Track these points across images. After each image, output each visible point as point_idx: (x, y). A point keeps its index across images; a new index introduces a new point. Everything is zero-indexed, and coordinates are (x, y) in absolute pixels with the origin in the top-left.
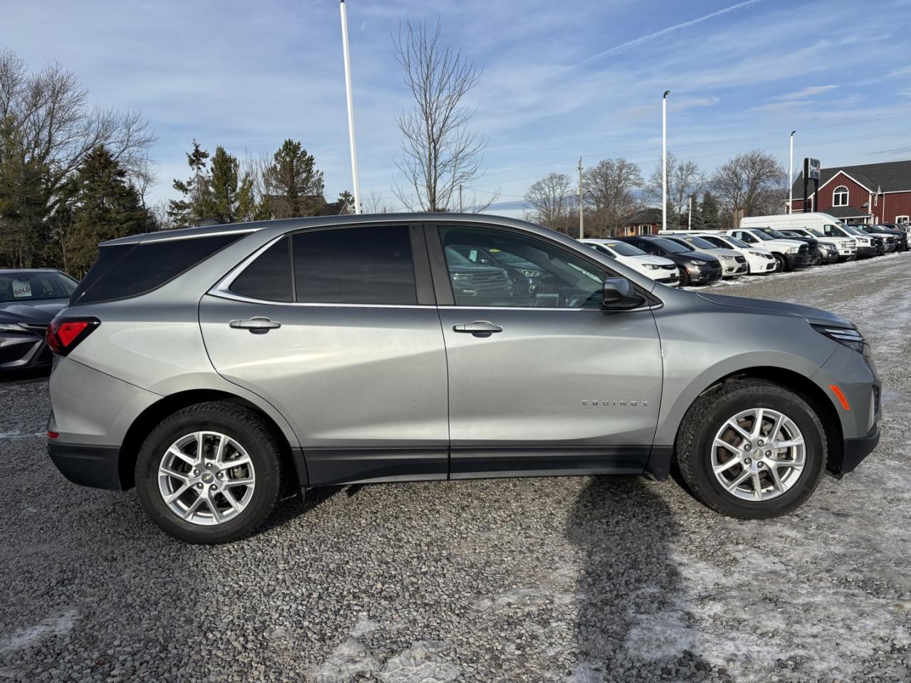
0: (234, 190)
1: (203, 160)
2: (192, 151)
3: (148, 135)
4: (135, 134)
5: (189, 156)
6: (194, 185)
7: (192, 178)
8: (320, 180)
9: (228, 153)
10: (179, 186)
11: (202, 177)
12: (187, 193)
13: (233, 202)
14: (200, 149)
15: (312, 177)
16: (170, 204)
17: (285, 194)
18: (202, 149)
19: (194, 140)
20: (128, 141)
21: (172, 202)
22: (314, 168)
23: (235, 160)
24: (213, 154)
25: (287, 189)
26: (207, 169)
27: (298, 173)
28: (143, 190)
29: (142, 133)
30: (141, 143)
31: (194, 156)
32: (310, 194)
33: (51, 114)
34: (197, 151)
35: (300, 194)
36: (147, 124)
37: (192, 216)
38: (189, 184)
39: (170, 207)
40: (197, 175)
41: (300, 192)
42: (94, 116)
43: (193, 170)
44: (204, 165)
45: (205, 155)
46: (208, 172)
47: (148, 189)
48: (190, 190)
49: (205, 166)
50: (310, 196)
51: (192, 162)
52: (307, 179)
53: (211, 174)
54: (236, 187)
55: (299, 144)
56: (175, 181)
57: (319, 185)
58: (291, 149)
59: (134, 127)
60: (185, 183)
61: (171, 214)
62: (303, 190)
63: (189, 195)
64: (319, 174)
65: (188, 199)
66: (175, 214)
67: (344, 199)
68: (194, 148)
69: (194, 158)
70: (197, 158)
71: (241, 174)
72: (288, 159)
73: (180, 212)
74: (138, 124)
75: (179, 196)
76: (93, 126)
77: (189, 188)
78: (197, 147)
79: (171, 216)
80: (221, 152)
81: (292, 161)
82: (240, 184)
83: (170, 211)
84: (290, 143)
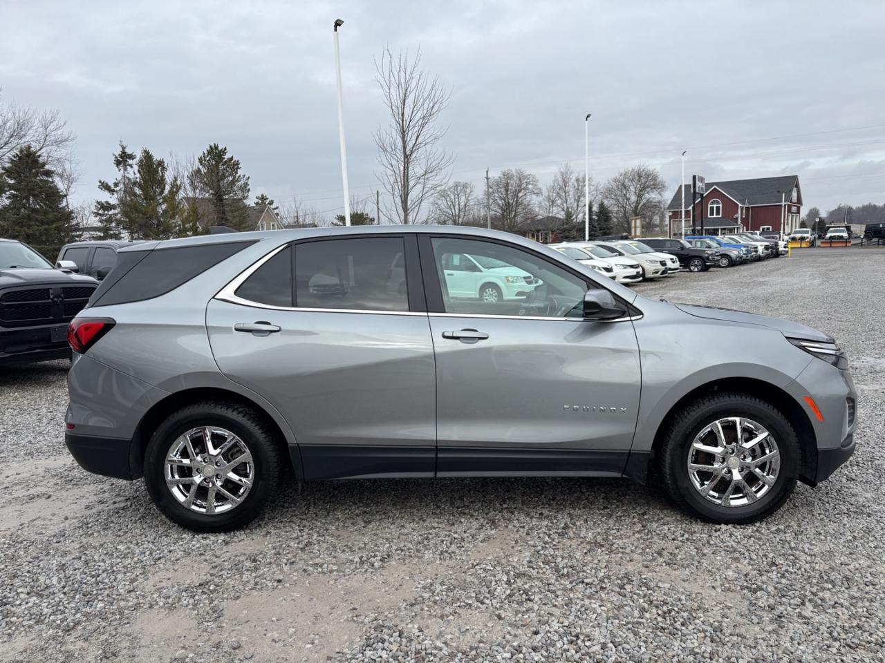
0: (162, 192)
1: (130, 162)
2: (118, 152)
3: (66, 135)
4: (53, 133)
5: (116, 157)
6: (121, 186)
7: (119, 179)
8: (246, 184)
9: (156, 157)
10: (105, 186)
11: (129, 179)
12: (113, 194)
13: (161, 204)
14: (126, 150)
15: (238, 181)
16: (97, 205)
17: (211, 197)
18: (129, 151)
19: (121, 141)
20: (45, 140)
21: (98, 203)
22: (240, 172)
23: (163, 162)
24: (139, 155)
25: (212, 192)
26: (133, 173)
27: (224, 177)
28: (67, 190)
29: (60, 132)
30: (58, 143)
31: (121, 157)
32: (235, 197)
34: (124, 152)
35: (225, 197)
36: (65, 124)
37: (119, 216)
38: (116, 185)
39: (96, 206)
40: (124, 176)
41: (225, 194)
42: (10, 114)
43: (120, 170)
44: (130, 166)
45: (131, 157)
46: (135, 174)
47: (72, 190)
48: (117, 192)
49: (132, 167)
50: (235, 199)
51: (118, 163)
52: (233, 183)
53: (138, 175)
54: (164, 189)
55: (225, 149)
56: (100, 182)
57: (245, 188)
58: (216, 154)
59: (52, 127)
60: (111, 184)
61: (97, 214)
62: (228, 193)
63: (115, 195)
64: (245, 178)
65: (113, 200)
66: (100, 215)
67: (260, 202)
68: (121, 149)
70: (123, 159)
71: (169, 177)
72: (213, 163)
73: (106, 212)
74: (55, 123)
75: (105, 197)
76: (8, 124)
77: (115, 189)
78: (124, 148)
79: (96, 216)
80: (147, 156)
81: (217, 165)
82: (168, 188)
83: (96, 211)
84: (216, 147)
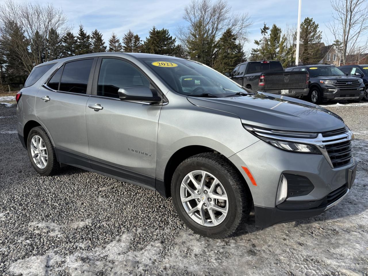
0: (278, 43)
1: (267, 31)
3: (250, 22)
4: (245, 23)
5: (262, 30)
6: (262, 42)
7: (262, 39)
8: (320, 35)
9: (277, 26)
10: (257, 43)
11: (266, 38)
13: (277, 48)
14: (266, 26)
15: (316, 34)
16: (252, 50)
17: (302, 43)
18: (267, 26)
19: (264, 23)
20: (242, 25)
21: (253, 49)
22: (318, 30)
23: (280, 29)
24: (271, 28)
25: (303, 41)
26: (268, 35)
27: (310, 33)
28: (243, 45)
29: (248, 22)
30: (247, 26)
31: (264, 29)
32: (314, 42)
33: (218, 18)
34: (265, 27)
35: (309, 43)
36: (250, 18)
37: (260, 55)
38: (260, 41)
39: (252, 51)
40: (264, 37)
41: (309, 41)
43: (262, 35)
44: (267, 33)
45: (268, 29)
47: (245, 44)
50: (314, 44)
51: (262, 32)
52: (314, 35)
53: (270, 36)
54: (279, 41)
56: (255, 40)
57: (319, 37)
58: (308, 22)
59: (245, 20)
60: (259, 41)
62: (311, 40)
63: (260, 45)
64: (320, 32)
65: (259, 48)
66: (253, 54)
68: (264, 26)
69: (263, 30)
70: (265, 30)
71: (282, 35)
72: (306, 27)
73: (255, 53)
74: (246, 18)
75: (256, 47)
76: (231, 21)
77: (260, 43)
78: (265, 25)
80: (275, 27)
81: (307, 27)
82: (281, 39)
83: (251, 53)
84: (308, 19)
